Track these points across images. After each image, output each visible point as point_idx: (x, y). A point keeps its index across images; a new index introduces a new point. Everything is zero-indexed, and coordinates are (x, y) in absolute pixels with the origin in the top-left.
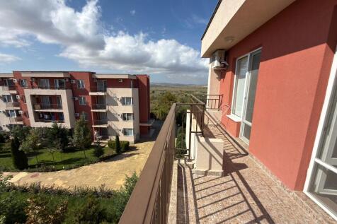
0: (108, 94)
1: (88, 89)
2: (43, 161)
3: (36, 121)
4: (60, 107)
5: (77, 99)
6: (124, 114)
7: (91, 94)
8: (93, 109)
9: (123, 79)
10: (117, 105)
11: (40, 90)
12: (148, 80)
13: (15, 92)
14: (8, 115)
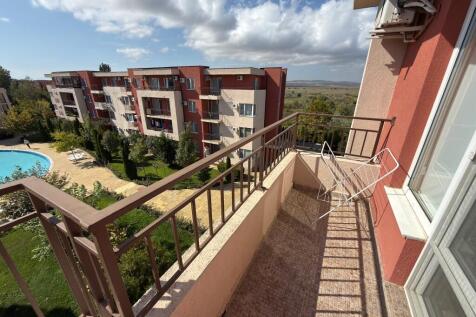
0: (222, 99)
1: (199, 91)
2: (150, 175)
3: (148, 128)
4: (169, 114)
5: (186, 104)
6: (241, 128)
7: (202, 97)
8: (204, 118)
9: (244, 75)
10: (233, 115)
11: (150, 91)
12: (284, 76)
13: (130, 93)
14: (128, 119)
